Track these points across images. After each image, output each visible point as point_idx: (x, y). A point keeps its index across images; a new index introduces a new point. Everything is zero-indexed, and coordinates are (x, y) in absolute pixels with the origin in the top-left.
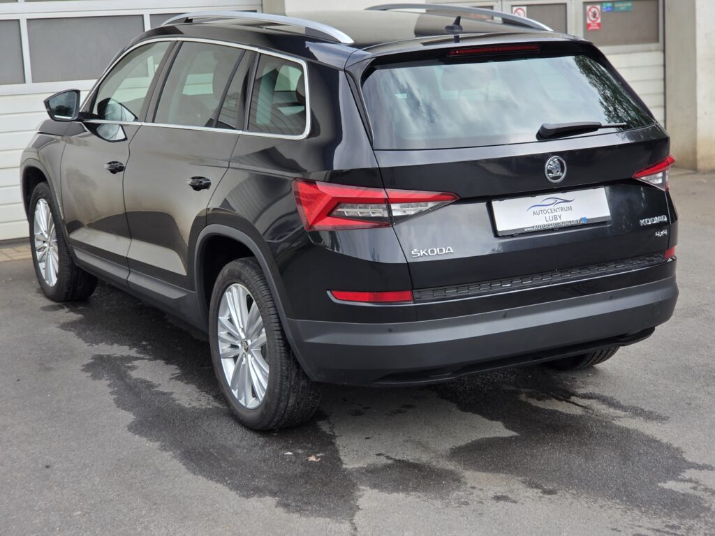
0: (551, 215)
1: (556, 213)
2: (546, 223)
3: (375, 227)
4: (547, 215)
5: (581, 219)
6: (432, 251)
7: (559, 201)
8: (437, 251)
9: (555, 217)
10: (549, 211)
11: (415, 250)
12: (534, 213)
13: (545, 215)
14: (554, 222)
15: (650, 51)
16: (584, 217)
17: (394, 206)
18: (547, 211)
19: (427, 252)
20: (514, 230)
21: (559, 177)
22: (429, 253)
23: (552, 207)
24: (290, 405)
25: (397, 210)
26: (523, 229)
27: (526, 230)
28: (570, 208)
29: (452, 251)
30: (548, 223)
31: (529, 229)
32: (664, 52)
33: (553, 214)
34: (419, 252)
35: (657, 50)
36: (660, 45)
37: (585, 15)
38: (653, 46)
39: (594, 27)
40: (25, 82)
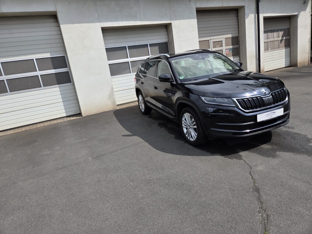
15: (237, 57)
32: (240, 57)
35: (238, 57)
36: (239, 56)
37: (226, 52)
38: (238, 56)
39: (227, 53)
40: (131, 73)
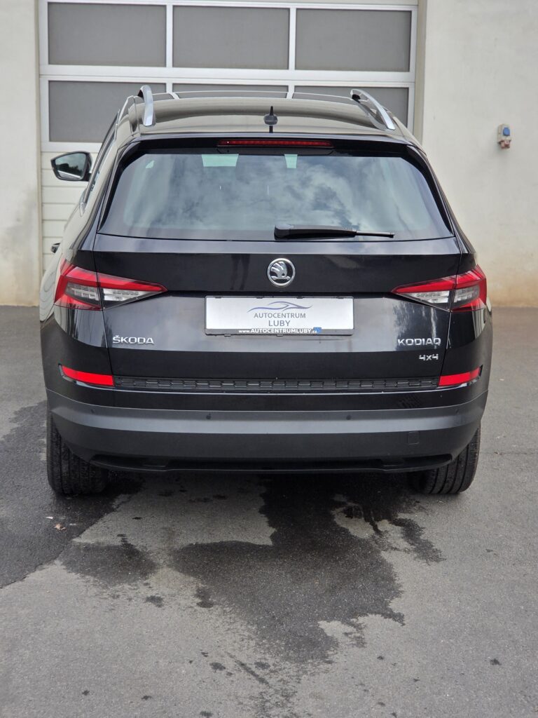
0: (276, 320)
1: (284, 319)
3: (90, 309)
4: (273, 319)
5: (315, 329)
6: (133, 340)
7: (291, 306)
8: (137, 340)
9: (282, 323)
10: (276, 315)
11: (117, 337)
12: (256, 315)
13: (270, 319)
14: (279, 327)
16: (319, 326)
17: (106, 291)
18: (273, 315)
19: (127, 340)
20: (227, 330)
21: (284, 281)
22: (130, 341)
23: (280, 311)
24: (64, 471)
25: (109, 295)
26: (237, 330)
27: (240, 332)
28: (303, 316)
29: (152, 342)
30: (270, 327)
31: (244, 332)
33: (280, 319)
34: (120, 339)
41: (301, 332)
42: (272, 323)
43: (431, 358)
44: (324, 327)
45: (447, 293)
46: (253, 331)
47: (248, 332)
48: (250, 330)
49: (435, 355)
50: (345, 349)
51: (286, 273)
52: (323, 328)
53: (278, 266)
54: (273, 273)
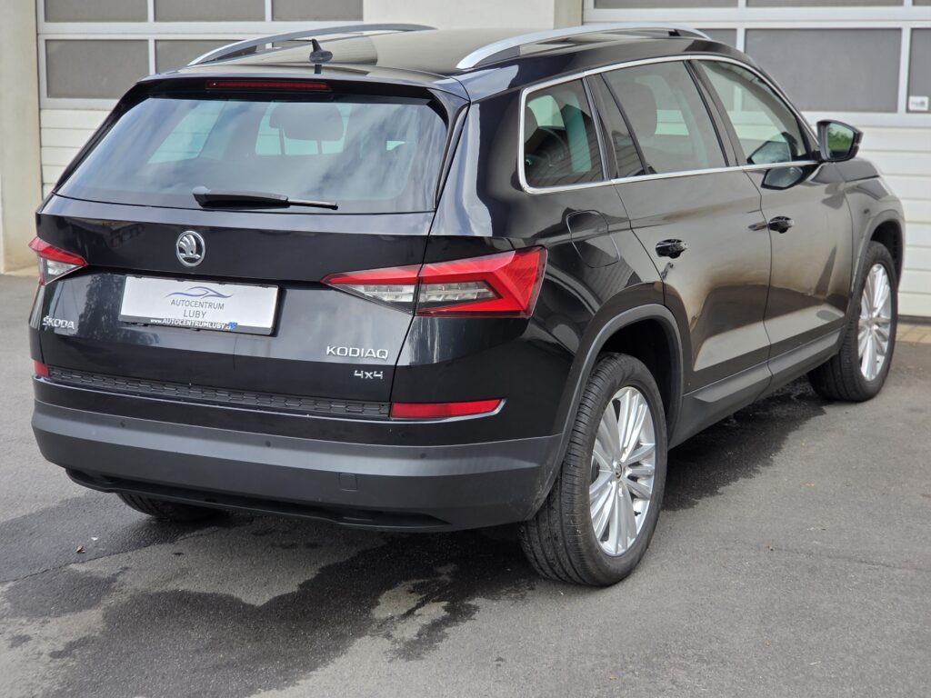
0: (193, 309)
1: (200, 309)
2: (182, 318)
4: (189, 308)
5: (231, 324)
7: (211, 293)
8: (61, 322)
9: (197, 314)
10: (193, 304)
12: (173, 302)
13: (186, 308)
14: (194, 319)
16: (235, 321)
17: (49, 263)
18: (190, 304)
19: (53, 321)
20: (139, 318)
21: (194, 260)
22: (55, 323)
23: (199, 299)
25: (52, 268)
26: (150, 319)
27: (152, 321)
28: (221, 306)
29: (72, 327)
31: (156, 321)
33: (196, 309)
41: (214, 327)
42: (187, 314)
43: (372, 375)
44: (241, 323)
45: (411, 289)
46: (165, 322)
47: (160, 322)
48: (162, 320)
49: (378, 373)
50: (261, 354)
51: (195, 250)
52: (239, 324)
53: (188, 241)
54: (182, 250)
